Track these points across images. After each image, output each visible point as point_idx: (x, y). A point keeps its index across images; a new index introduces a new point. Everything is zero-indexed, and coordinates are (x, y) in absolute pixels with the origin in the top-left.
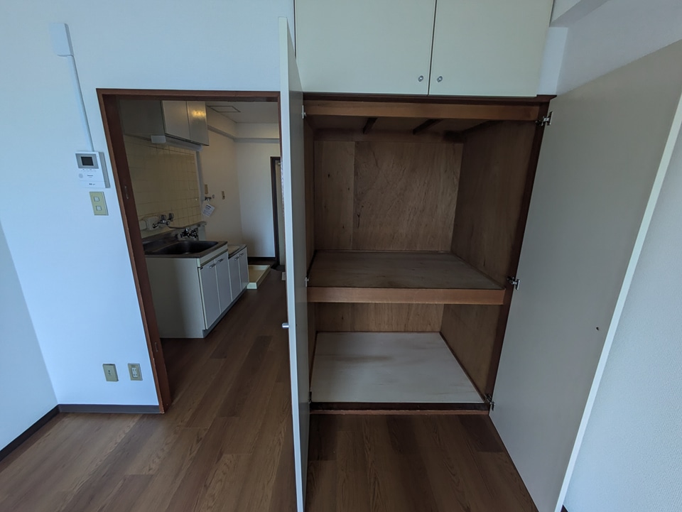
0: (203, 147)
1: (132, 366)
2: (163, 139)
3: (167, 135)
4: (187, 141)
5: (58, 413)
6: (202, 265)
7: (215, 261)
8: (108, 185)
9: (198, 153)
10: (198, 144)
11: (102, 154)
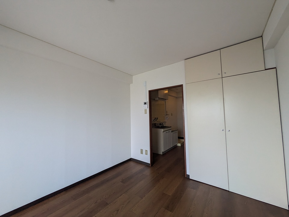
0: (167, 100)
1: (146, 150)
2: (157, 99)
3: (159, 98)
4: (163, 99)
5: (131, 160)
6: (164, 131)
7: (167, 131)
8: (148, 108)
9: (165, 102)
10: (166, 99)
11: (148, 102)
